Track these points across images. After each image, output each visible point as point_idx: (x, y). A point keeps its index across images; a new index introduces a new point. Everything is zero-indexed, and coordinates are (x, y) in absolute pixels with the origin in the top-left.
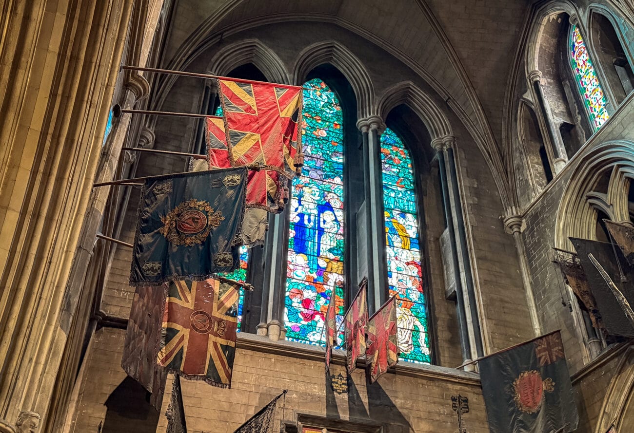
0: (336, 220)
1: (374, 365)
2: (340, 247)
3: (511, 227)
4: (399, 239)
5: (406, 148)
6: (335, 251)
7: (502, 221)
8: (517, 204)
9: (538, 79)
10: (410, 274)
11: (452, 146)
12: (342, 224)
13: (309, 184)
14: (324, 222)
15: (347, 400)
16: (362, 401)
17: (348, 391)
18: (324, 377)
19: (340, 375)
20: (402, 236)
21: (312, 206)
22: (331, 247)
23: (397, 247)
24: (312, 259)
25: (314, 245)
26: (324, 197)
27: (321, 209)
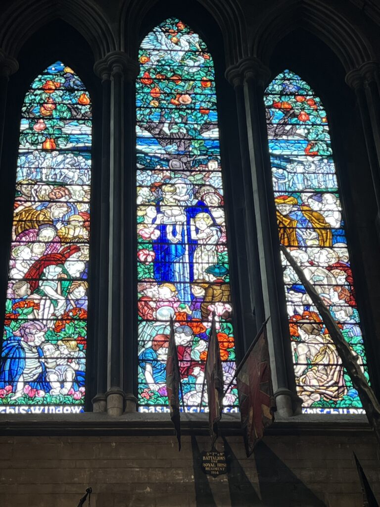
0: (214, 225)
1: (249, 429)
5: (315, 96)
6: (217, 270)
10: (334, 283)
11: (376, 78)
12: (224, 229)
13: (170, 178)
14: (197, 230)
15: (228, 484)
16: (249, 483)
17: (228, 471)
18: (190, 456)
19: (213, 450)
20: (319, 229)
21: (176, 211)
22: (210, 265)
23: (311, 247)
24: (182, 287)
25: (184, 267)
26: (195, 194)
27: (191, 212)
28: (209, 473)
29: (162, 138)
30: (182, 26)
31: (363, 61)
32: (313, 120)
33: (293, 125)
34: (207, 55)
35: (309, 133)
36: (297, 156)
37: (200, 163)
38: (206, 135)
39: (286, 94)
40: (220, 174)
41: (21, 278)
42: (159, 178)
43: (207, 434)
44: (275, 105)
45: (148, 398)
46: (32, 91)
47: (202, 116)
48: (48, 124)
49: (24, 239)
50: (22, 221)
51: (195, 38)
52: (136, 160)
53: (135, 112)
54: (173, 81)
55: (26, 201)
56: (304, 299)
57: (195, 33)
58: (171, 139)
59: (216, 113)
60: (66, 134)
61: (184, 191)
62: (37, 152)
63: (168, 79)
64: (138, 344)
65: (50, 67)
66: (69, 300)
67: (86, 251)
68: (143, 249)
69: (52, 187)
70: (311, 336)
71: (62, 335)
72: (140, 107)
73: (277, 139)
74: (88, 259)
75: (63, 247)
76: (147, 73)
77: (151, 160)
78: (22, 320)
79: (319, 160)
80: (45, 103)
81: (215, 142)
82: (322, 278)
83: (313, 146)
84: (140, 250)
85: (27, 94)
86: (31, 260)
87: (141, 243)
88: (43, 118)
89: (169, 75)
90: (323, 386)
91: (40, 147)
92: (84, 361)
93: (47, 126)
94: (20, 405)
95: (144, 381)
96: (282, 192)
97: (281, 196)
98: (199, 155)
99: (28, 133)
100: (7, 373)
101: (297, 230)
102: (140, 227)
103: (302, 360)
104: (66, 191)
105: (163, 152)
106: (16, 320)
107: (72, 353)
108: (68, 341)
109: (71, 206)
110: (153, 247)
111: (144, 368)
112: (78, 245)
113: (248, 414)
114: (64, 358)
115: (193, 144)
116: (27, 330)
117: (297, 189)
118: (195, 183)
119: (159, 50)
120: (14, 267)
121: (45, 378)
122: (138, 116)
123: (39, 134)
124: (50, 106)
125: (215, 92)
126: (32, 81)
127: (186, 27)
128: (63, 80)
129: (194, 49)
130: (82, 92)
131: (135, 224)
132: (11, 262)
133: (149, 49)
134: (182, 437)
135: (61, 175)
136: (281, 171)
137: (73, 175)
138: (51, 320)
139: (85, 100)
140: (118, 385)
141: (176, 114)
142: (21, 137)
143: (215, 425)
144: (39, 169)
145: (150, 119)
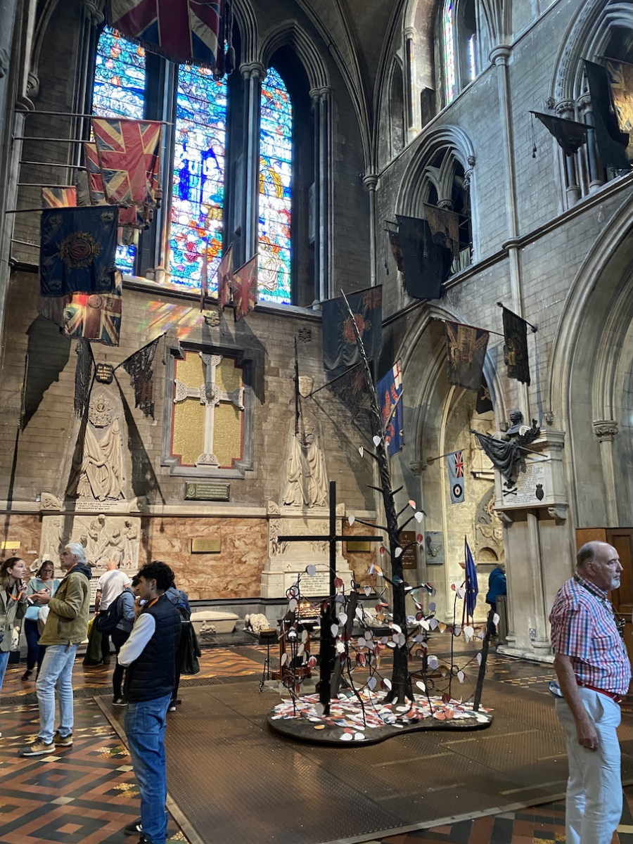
0: (218, 168)
1: (238, 308)
2: (220, 195)
3: (368, 185)
4: (274, 188)
5: (288, 92)
6: (216, 199)
7: (361, 179)
8: (376, 164)
9: (411, 37)
10: (281, 222)
11: (328, 99)
12: (223, 172)
13: (193, 128)
14: (207, 168)
15: (219, 331)
16: (230, 333)
17: (220, 325)
20: (277, 185)
21: (196, 152)
23: (271, 196)
25: (197, 192)
26: (208, 143)
27: (205, 156)
28: (210, 324)
29: (191, 97)
31: (323, 84)
32: (284, 110)
33: (271, 109)
35: (280, 118)
36: (271, 132)
37: (213, 121)
38: (219, 102)
39: (270, 85)
40: (224, 133)
42: (186, 126)
46: (105, 34)
47: (217, 86)
48: (116, 64)
52: (176, 110)
56: (263, 228)
58: (196, 99)
59: (226, 88)
60: (127, 76)
61: (201, 139)
62: (107, 85)
68: (175, 174)
69: (117, 115)
70: (264, 251)
73: (265, 119)
77: (184, 112)
79: (283, 139)
80: (113, 46)
81: (224, 109)
83: (281, 128)
84: (173, 174)
85: (101, 35)
87: (174, 171)
88: (112, 59)
90: (266, 281)
91: (109, 81)
93: (115, 66)
95: (166, 259)
96: (263, 156)
97: (263, 159)
98: (213, 116)
99: (101, 68)
105: (190, 107)
115: (210, 106)
117: (268, 155)
118: (208, 135)
123: (109, 70)
124: (116, 50)
130: (140, 46)
131: (173, 156)
135: (123, 107)
137: (131, 109)
139: (141, 53)
141: (201, 80)
142: (96, 70)
144: (108, 98)
145: (184, 80)
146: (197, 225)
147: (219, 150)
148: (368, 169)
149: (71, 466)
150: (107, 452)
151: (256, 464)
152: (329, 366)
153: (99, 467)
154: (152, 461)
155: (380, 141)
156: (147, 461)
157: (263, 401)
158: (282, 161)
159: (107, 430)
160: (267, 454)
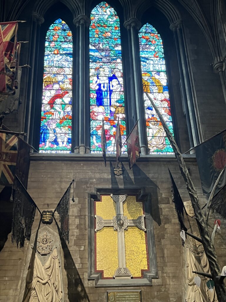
0: (119, 84)
1: (131, 159)
2: (122, 99)
3: (217, 69)
4: (156, 88)
5: (158, 33)
6: (120, 101)
7: (212, 67)
8: (220, 55)
10: (163, 106)
11: (182, 27)
12: (123, 86)
13: (102, 66)
14: (113, 86)
15: (123, 178)
16: (130, 178)
17: (123, 174)
18: (110, 169)
19: (118, 167)
20: (158, 86)
21: (105, 78)
22: (117, 99)
23: (155, 93)
24: (107, 108)
25: (107, 100)
26: (112, 72)
27: (110, 79)
28: (116, 175)
29: (100, 50)
30: (107, 5)
31: (177, 20)
32: (157, 43)
33: (149, 45)
34: (117, 17)
35: (155, 48)
36: (151, 57)
37: (114, 60)
38: (116, 48)
39: (147, 33)
40: (121, 64)
41: (47, 103)
42: (98, 65)
43: (115, 161)
44: (143, 37)
45: (94, 148)
46: (50, 30)
47: (115, 41)
48: (56, 43)
49: (47, 88)
50: (47, 81)
51: (112, 10)
52: (89, 58)
53: (89, 39)
54: (104, 27)
55: (48, 74)
56: (152, 112)
57: (112, 7)
58: (103, 50)
59: (120, 40)
60: (63, 48)
61: (108, 71)
62: (52, 55)
63: (102, 26)
64: (90, 129)
65: (56, 21)
66: (65, 112)
67: (71, 93)
68: (92, 93)
69: (58, 68)
70: (154, 126)
71: (63, 125)
72: (91, 37)
73: (143, 51)
74: (72, 97)
75: (62, 92)
76: (94, 24)
77: (95, 58)
78: (47, 119)
79: (159, 59)
80: (54, 35)
81: (120, 51)
82: (158, 105)
83: (157, 53)
84: (91, 93)
85: (48, 31)
86: (50, 96)
87: (91, 91)
88: (54, 41)
89: (102, 24)
90: (158, 144)
91: (53, 53)
92: (71, 134)
93: (56, 44)
94: (47, 150)
95: (93, 142)
96: (145, 71)
97: (144, 73)
98: (114, 57)
99: (48, 47)
100: (42, 138)
101: (150, 86)
102: (91, 84)
103: (151, 135)
104: (63, 70)
105: (100, 55)
106: (45, 119)
107: (66, 132)
108: (65, 127)
109: (65, 76)
110: (96, 92)
111: (93, 137)
112: (68, 91)
113: (130, 154)
114: (63, 133)
115: (111, 52)
116: (50, 123)
117: (150, 70)
118: (112, 67)
119: (98, 15)
120: (44, 99)
121: (57, 140)
122: (90, 41)
123: (52, 47)
124: (56, 36)
125: (120, 31)
126: (49, 26)
127: (109, 5)
128: (61, 26)
129: (112, 14)
130: (69, 31)
131: (89, 83)
132: (43, 97)
133: (95, 14)
134: (106, 162)
135: (61, 64)
136: (144, 63)
137: (66, 64)
138: (58, 119)
139: (70, 34)
140: (83, 143)
141: (105, 40)
142: (45, 49)
143: (119, 158)
144: (53, 61)
145: (95, 42)
146: (109, 119)
147: (118, 74)
148: (216, 59)
149: (25, 285)
150: (49, 273)
151: (160, 273)
152: (206, 190)
153: (44, 284)
154: (81, 277)
155: (220, 41)
156: (78, 277)
157: (159, 224)
158: (160, 72)
159: (49, 256)
160: (168, 264)
